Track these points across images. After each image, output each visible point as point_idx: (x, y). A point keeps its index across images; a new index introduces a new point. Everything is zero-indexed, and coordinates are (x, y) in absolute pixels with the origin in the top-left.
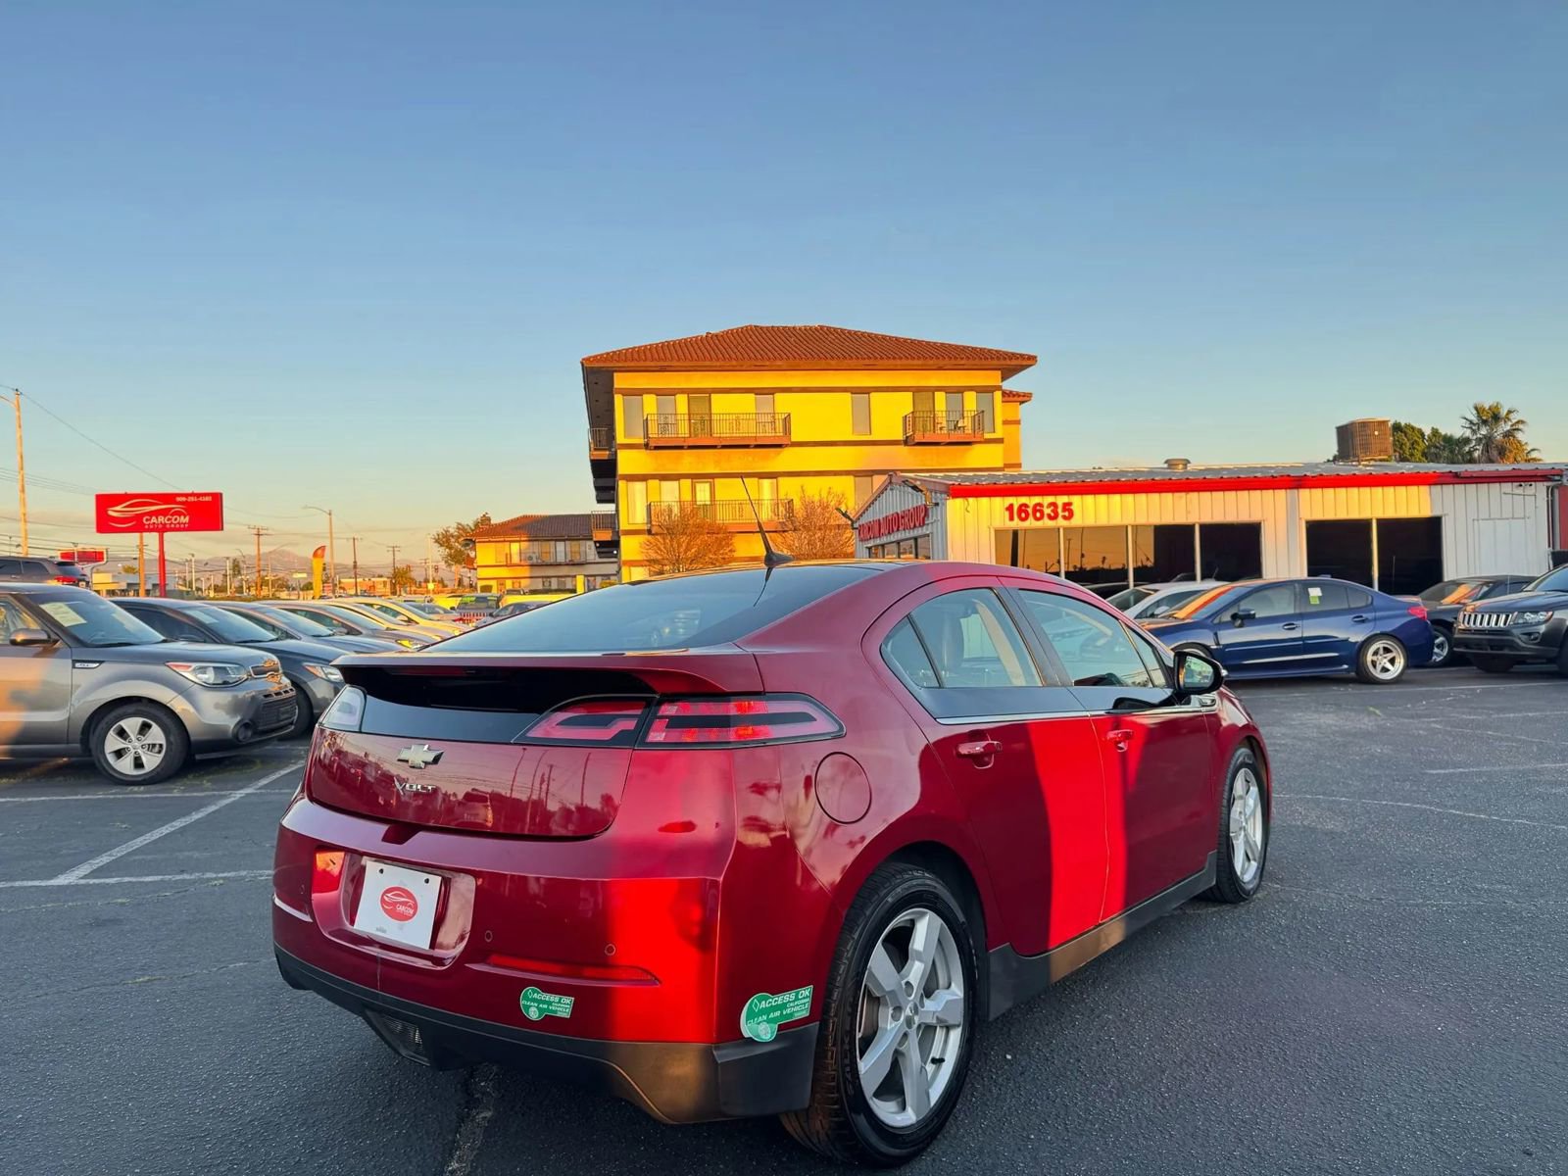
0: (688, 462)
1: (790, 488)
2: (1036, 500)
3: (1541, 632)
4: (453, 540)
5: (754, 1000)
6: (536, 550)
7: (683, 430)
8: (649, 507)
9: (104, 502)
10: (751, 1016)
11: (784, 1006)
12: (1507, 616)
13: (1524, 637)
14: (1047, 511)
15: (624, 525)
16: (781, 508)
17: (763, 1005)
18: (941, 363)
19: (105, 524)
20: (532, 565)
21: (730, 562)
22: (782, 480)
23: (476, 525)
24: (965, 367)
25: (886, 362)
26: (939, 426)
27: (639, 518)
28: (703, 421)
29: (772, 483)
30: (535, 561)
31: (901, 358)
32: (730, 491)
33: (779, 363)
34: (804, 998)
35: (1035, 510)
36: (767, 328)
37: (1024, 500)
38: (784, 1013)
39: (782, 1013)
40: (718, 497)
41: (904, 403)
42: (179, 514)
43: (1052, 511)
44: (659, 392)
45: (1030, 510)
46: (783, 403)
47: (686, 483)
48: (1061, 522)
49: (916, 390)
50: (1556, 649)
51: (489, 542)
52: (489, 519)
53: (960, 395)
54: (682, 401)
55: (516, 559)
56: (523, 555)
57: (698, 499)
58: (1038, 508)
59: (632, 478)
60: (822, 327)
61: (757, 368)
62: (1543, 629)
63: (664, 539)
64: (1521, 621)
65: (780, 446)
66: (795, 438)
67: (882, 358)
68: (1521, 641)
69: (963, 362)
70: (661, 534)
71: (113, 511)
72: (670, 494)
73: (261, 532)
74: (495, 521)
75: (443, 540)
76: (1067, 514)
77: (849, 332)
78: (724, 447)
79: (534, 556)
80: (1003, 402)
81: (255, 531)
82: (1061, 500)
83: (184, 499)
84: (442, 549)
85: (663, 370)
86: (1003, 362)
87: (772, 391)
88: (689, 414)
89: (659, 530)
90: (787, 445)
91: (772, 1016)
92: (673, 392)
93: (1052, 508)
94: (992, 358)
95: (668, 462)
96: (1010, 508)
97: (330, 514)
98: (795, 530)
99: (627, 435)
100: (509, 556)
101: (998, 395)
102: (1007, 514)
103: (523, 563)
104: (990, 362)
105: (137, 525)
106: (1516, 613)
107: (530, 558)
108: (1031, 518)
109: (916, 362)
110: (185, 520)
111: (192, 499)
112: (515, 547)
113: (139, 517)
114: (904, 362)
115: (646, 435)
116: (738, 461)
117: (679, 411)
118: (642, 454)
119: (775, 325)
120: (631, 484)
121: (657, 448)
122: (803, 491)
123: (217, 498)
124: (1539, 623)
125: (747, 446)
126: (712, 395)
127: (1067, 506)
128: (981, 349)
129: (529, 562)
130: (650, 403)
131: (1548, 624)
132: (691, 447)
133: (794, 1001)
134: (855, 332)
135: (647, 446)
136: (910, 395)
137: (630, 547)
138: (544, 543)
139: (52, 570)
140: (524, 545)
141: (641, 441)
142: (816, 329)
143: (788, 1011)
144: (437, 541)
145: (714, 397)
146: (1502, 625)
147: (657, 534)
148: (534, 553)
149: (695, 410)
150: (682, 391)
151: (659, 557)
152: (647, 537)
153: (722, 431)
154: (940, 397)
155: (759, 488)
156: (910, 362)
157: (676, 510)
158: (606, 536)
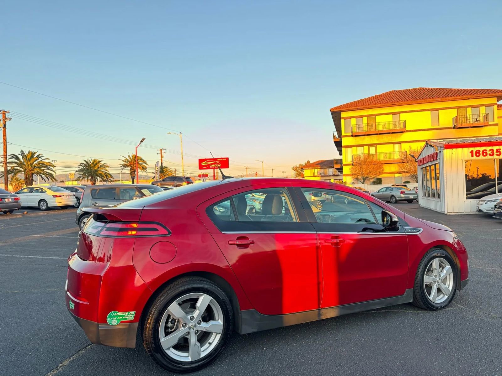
0: (367, 140)
1: (405, 147)
2: (484, 148)
4: (298, 169)
5: (112, 312)
6: (323, 171)
7: (365, 129)
8: (353, 156)
9: (201, 161)
10: (110, 317)
11: (124, 316)
14: (489, 152)
15: (344, 163)
16: (402, 155)
17: (116, 314)
18: (469, 96)
19: (201, 167)
20: (321, 176)
21: (382, 174)
22: (403, 144)
23: (306, 164)
24: (480, 97)
25: (445, 98)
26: (469, 120)
27: (349, 160)
28: (372, 126)
29: (399, 146)
30: (322, 175)
31: (451, 96)
32: (382, 149)
33: (401, 103)
34: (131, 315)
35: (483, 152)
36: (399, 91)
37: (478, 148)
38: (123, 318)
39: (122, 318)
40: (378, 151)
41: (453, 113)
42: (218, 164)
43: (491, 152)
44: (357, 117)
45: (481, 153)
46: (403, 117)
47: (366, 147)
48: (495, 157)
49: (458, 108)
51: (308, 169)
52: (310, 162)
53: (478, 108)
54: (365, 120)
55: (316, 174)
56: (318, 173)
57: (371, 152)
58: (485, 151)
59: (347, 147)
60: (420, 88)
61: (393, 105)
63: (358, 167)
65: (402, 132)
66: (407, 129)
67: (443, 97)
69: (478, 96)
70: (356, 165)
71: (203, 164)
72: (360, 152)
73: (248, 168)
74: (311, 162)
75: (295, 169)
76: (498, 153)
77: (431, 89)
78: (380, 134)
79: (322, 173)
80: (498, 109)
81: (246, 168)
82: (495, 148)
83: (219, 160)
84: (295, 172)
85: (358, 109)
86: (497, 94)
87: (399, 113)
88: (367, 124)
89: (356, 164)
90: (404, 132)
91: (119, 318)
92: (362, 117)
93: (491, 151)
94: (492, 93)
95: (359, 141)
96: (472, 152)
97: (263, 162)
98: (407, 162)
99: (345, 132)
100: (314, 173)
101: (495, 107)
102: (470, 154)
103: (318, 175)
104: (491, 94)
105: (208, 167)
107: (321, 174)
108: (481, 155)
109: (458, 97)
110: (219, 165)
111: (221, 160)
112: (316, 171)
113: (209, 165)
114: (453, 98)
115: (352, 132)
116: (385, 138)
117: (364, 123)
118: (351, 138)
119: (402, 89)
120: (346, 149)
121: (355, 136)
122: (410, 148)
123: (227, 159)
125: (389, 133)
126: (376, 116)
127: (498, 151)
128: (487, 90)
129: (321, 175)
130: (353, 121)
132: (368, 135)
133: (128, 315)
134: (434, 89)
135: (352, 136)
136: (456, 110)
137: (346, 170)
138: (325, 169)
139: (184, 180)
140: (319, 170)
141: (350, 134)
142: (418, 89)
143: (125, 318)
144: (293, 169)
145: (377, 117)
147: (355, 165)
148: (322, 172)
149: (370, 122)
150: (365, 116)
151: (356, 173)
152: (352, 166)
153: (380, 128)
154: (469, 110)
155: (394, 148)
156: (456, 97)
157: (362, 157)
158: (339, 166)
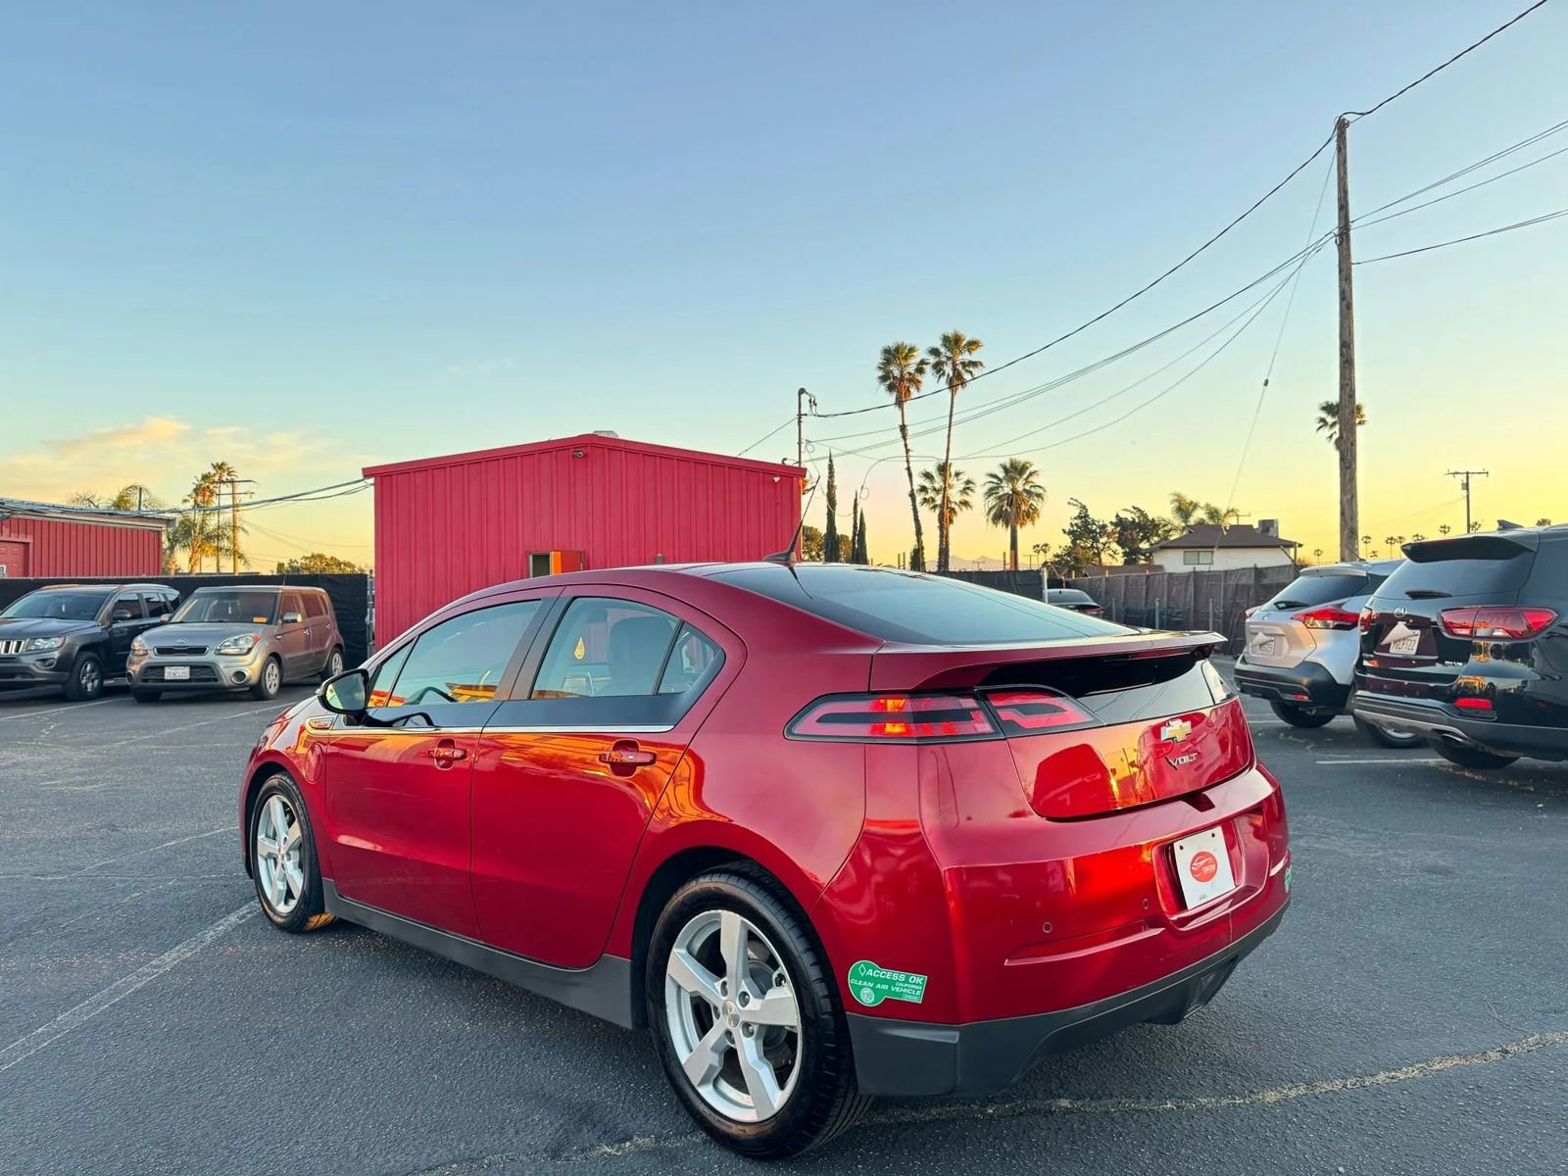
3: (56, 657)
12: (19, 644)
13: (38, 663)
50: (67, 674)
62: (56, 654)
64: (33, 648)
68: (38, 669)
106: (28, 640)
124: (51, 650)
131: (60, 650)
146: (13, 652)
